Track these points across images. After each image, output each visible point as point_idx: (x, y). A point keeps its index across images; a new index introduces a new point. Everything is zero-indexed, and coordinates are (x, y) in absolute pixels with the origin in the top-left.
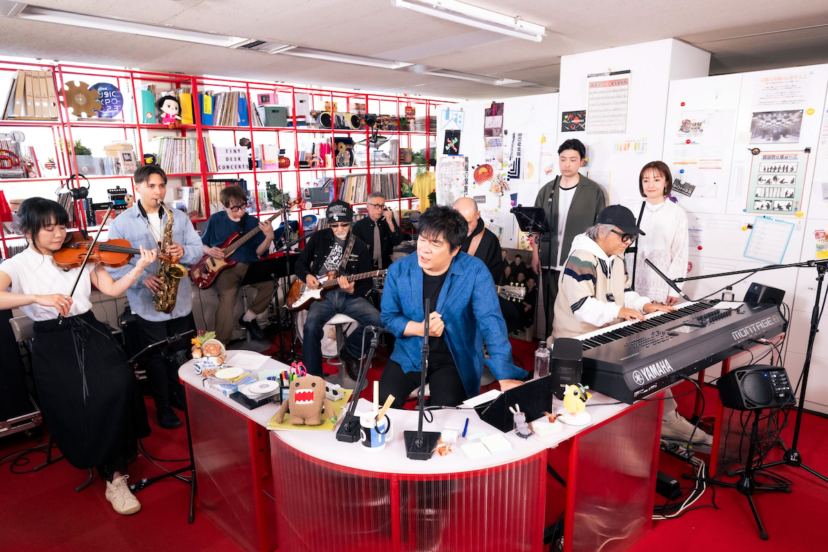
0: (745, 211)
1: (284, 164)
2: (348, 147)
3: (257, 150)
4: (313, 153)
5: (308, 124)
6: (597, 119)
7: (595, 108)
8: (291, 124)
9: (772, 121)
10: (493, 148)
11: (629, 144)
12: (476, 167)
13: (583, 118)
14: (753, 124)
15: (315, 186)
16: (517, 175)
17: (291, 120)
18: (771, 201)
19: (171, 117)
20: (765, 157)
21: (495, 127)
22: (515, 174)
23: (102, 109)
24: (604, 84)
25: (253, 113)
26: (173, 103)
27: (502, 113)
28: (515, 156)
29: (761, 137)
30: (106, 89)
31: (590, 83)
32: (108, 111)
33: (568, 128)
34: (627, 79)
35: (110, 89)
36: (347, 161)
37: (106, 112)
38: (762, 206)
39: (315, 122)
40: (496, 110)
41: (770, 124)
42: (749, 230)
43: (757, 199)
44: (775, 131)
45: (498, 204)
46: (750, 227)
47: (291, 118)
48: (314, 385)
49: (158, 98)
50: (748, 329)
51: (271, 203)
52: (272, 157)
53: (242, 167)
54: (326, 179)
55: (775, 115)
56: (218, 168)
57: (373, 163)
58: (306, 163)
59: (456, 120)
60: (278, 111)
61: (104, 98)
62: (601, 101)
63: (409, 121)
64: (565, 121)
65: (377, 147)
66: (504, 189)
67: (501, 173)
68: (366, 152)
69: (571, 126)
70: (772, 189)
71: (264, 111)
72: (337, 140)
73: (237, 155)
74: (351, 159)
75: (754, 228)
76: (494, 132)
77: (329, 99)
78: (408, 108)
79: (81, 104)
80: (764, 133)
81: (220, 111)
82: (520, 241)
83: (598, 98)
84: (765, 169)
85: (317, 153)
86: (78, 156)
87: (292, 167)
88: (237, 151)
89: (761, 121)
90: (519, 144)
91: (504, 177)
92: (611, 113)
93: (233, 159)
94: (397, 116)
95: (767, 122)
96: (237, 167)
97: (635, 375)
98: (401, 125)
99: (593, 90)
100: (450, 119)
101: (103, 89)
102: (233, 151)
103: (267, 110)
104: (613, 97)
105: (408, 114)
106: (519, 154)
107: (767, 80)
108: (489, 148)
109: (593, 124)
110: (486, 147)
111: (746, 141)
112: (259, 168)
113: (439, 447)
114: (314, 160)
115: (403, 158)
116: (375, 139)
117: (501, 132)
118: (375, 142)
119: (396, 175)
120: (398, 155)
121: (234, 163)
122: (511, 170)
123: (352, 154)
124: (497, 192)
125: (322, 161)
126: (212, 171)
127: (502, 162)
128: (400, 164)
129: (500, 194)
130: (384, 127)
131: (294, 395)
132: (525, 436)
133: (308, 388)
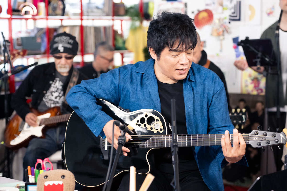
4: (25, 1)
12: (196, 12)
16: (238, 18)
22: (236, 16)
36: (59, 11)
45: (219, 49)
48: (63, 177)
54: (37, 29)
58: (18, 11)
66: (225, 33)
67: (222, 16)
68: (79, 4)
74: (64, 9)
82: (244, 85)
85: (30, 0)
87: (4, 14)
91: (225, 21)
114: (27, 8)
115: (116, 10)
119: (110, 27)
120: (111, 6)
122: (232, 13)
123: (64, 4)
124: (218, 35)
125: (35, 10)
127: (223, 5)
128: (113, 16)
129: (222, 38)
131: (43, 187)
133: (58, 180)
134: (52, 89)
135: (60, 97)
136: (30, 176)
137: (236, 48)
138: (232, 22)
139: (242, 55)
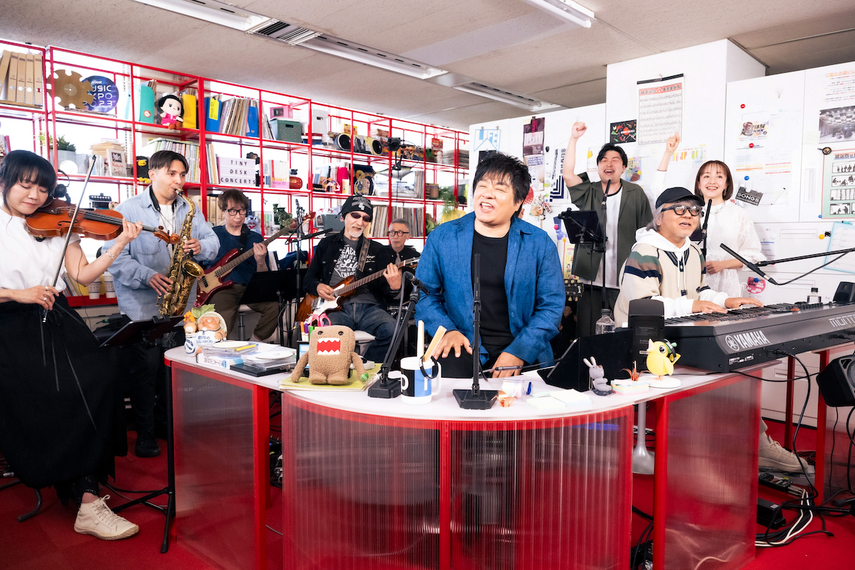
0: (820, 217)
1: (295, 184)
2: (368, 175)
3: (266, 166)
4: (329, 176)
5: (325, 144)
6: (649, 128)
7: (646, 116)
8: (306, 141)
9: (842, 118)
10: (533, 166)
11: (686, 154)
13: (634, 128)
14: (822, 122)
15: (329, 213)
16: (560, 195)
17: (307, 137)
18: (849, 204)
19: (171, 118)
20: (837, 157)
21: (535, 144)
22: (558, 194)
23: (93, 104)
24: (656, 90)
25: (265, 125)
26: (175, 103)
27: (543, 129)
28: (558, 174)
29: (831, 135)
30: (100, 82)
31: (640, 90)
32: (100, 106)
33: (617, 140)
34: (681, 84)
35: (106, 83)
36: (366, 190)
37: (98, 107)
38: (839, 211)
39: (332, 142)
40: (536, 125)
41: (840, 121)
42: (827, 237)
43: (833, 202)
44: (846, 128)
46: (828, 234)
47: (307, 134)
48: (341, 333)
49: (158, 97)
50: (845, 319)
51: (279, 226)
52: (283, 175)
53: (248, 181)
55: (844, 111)
56: (220, 180)
57: (395, 194)
58: (320, 186)
59: (491, 140)
60: (292, 126)
61: (97, 92)
62: (652, 109)
63: (435, 154)
64: (613, 133)
65: (400, 177)
66: (546, 211)
67: (543, 193)
68: (388, 182)
69: (621, 138)
70: (848, 191)
71: (277, 124)
72: (356, 167)
73: (243, 168)
74: (371, 188)
75: (832, 235)
76: (535, 150)
77: (349, 123)
78: (434, 140)
79: (70, 95)
80: (835, 131)
81: (227, 118)
83: (649, 106)
84: (838, 170)
85: (333, 176)
86: (60, 152)
87: (304, 188)
88: (244, 164)
89: (830, 118)
91: (546, 198)
92: (664, 121)
93: (238, 172)
94: (423, 147)
95: (837, 118)
96: (243, 181)
97: (728, 339)
98: (428, 156)
99: (643, 97)
100: (484, 138)
101: (97, 82)
102: (238, 163)
103: (280, 123)
104: (665, 104)
105: (434, 146)
107: (831, 75)
109: (645, 133)
111: (815, 139)
112: (267, 186)
113: (500, 397)
114: (330, 184)
115: (428, 192)
116: (399, 167)
117: (542, 149)
118: (399, 169)
119: (421, 209)
120: (423, 187)
121: (238, 176)
122: (554, 190)
123: (371, 183)
124: (538, 214)
125: (338, 187)
126: (214, 183)
127: (543, 182)
128: (425, 198)
129: (542, 217)
130: (409, 156)
131: (317, 344)
132: (604, 393)
133: (334, 337)
135: (354, 263)
136: (303, 333)
137: (557, 228)
138: (554, 200)
139: (564, 236)
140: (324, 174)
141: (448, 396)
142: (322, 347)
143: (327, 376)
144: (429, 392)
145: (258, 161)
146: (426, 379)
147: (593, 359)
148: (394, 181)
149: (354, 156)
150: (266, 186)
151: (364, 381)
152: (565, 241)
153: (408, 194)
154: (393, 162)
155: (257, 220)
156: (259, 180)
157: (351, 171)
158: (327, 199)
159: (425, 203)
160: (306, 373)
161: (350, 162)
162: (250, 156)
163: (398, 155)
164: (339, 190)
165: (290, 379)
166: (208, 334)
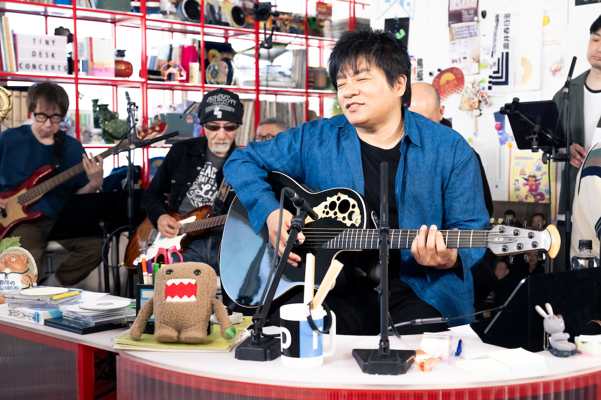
1: (123, 71)
2: (225, 55)
3: (82, 45)
4: (170, 58)
5: (164, 13)
8: (137, 9)
10: (463, 40)
12: (436, 73)
15: (171, 111)
16: (503, 80)
17: (138, 4)
21: (466, 7)
22: (500, 78)
28: (500, 50)
39: (174, 10)
45: (473, 130)
48: (197, 272)
51: (99, 131)
52: (106, 59)
53: (56, 68)
54: (188, 102)
56: (18, 66)
57: (265, 83)
58: (157, 73)
59: (401, 2)
63: (322, 24)
65: (271, 58)
66: (483, 103)
67: (478, 78)
68: (254, 66)
72: (209, 46)
73: (50, 49)
76: (465, 16)
78: (320, 4)
82: (512, 188)
85: (176, 58)
87: (135, 76)
88: (51, 43)
90: (506, 31)
91: (482, 85)
93: (44, 55)
94: (303, 15)
96: (50, 68)
98: (311, 27)
100: (392, 1)
102: (43, 42)
105: (320, 13)
106: (506, 46)
108: (457, 41)
110: (452, 39)
112: (84, 73)
113: (418, 359)
114: (171, 70)
115: (312, 80)
116: (269, 44)
117: (476, 14)
118: (269, 47)
119: (301, 104)
120: (304, 73)
121: (43, 61)
122: (495, 72)
123: (230, 67)
124: (472, 108)
125: (184, 73)
126: (9, 71)
127: (478, 62)
128: (308, 87)
129: (477, 112)
130: (283, 28)
131: (164, 287)
132: (566, 354)
133: (188, 277)
134: (201, 179)
135: (214, 192)
136: (145, 273)
137: (500, 128)
138: (494, 87)
139: (510, 140)
140: (163, 56)
141: (346, 358)
142: (173, 291)
143: (179, 331)
144: (320, 352)
145: (71, 38)
146: (315, 333)
147: (549, 307)
148: (263, 63)
149: (206, 30)
150: (82, 75)
151: (229, 338)
152: (510, 146)
153: (282, 81)
154: (262, 37)
155: (70, 123)
156: (72, 66)
157: (201, 52)
158: (168, 91)
159: (308, 94)
160: (149, 328)
161: (199, 38)
162: (59, 31)
163: (268, 26)
164: (184, 78)
165: (129, 335)
166: (14, 277)
